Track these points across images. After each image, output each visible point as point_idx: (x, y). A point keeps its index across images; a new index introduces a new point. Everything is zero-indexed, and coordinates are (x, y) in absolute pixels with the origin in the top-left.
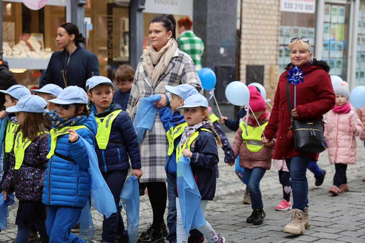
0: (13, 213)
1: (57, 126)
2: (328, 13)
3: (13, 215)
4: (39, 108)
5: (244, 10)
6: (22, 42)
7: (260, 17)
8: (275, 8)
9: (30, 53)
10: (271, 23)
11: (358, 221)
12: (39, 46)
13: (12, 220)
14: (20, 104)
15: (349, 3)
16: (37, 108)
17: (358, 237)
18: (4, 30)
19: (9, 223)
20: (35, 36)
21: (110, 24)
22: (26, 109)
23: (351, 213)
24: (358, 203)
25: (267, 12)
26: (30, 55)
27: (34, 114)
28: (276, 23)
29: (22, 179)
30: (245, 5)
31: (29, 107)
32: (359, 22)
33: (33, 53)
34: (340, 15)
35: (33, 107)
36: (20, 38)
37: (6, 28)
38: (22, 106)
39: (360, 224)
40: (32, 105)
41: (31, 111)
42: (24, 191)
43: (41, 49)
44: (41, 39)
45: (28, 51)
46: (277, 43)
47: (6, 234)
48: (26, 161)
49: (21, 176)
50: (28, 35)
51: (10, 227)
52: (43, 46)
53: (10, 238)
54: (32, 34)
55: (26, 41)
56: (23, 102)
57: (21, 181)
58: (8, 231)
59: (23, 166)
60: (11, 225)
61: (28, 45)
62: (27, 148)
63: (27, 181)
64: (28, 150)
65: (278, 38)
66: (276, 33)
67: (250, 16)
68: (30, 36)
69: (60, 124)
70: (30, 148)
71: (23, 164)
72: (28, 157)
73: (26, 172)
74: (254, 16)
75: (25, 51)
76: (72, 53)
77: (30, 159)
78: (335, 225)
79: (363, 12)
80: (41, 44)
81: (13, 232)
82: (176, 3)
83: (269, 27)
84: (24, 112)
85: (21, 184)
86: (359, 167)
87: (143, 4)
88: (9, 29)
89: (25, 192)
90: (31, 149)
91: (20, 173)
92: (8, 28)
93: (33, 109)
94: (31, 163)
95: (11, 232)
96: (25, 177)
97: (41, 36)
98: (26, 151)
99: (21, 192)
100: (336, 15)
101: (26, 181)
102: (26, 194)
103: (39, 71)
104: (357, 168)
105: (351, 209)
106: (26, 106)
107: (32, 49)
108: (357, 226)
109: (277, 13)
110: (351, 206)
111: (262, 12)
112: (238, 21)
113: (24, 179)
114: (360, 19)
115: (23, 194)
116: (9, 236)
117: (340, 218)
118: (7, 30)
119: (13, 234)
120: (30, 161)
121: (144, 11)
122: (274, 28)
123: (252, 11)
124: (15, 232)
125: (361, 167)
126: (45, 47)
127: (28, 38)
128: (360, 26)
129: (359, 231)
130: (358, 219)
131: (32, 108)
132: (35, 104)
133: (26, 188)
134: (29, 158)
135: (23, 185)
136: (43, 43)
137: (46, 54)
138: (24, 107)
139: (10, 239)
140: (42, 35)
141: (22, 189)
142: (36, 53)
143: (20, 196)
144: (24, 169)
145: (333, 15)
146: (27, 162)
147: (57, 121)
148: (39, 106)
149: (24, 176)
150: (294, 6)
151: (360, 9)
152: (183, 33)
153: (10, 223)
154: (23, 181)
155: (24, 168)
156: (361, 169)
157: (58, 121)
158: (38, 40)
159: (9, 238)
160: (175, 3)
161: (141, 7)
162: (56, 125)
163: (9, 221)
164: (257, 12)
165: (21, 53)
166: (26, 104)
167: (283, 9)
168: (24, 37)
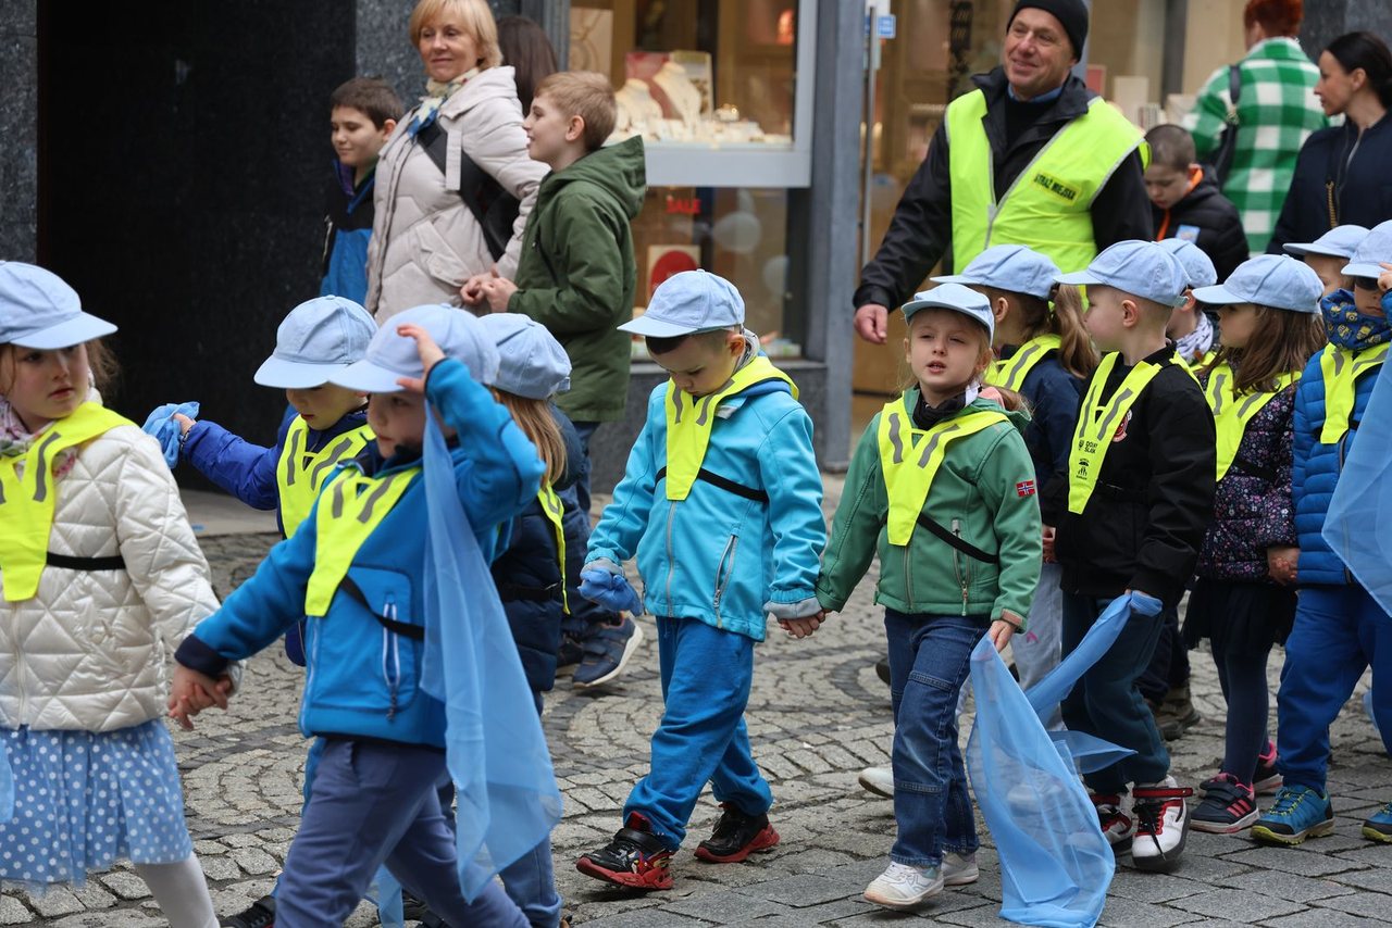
0: (594, 715)
1: (1358, 341)
3: (595, 722)
4: (1307, 296)
6: (636, 85)
9: (661, 125)
12: (695, 99)
13: (593, 740)
14: (1247, 281)
16: (1300, 296)
18: (574, 37)
19: (582, 753)
20: (681, 62)
21: (963, 16)
22: (1267, 296)
26: (661, 134)
27: (1289, 314)
29: (1232, 512)
31: (1276, 293)
33: (675, 124)
35: (1290, 292)
36: (630, 69)
37: (581, 31)
38: (1254, 288)
40: (1286, 287)
41: (1280, 306)
42: (1239, 551)
43: (703, 110)
44: (705, 73)
45: (655, 116)
47: (571, 791)
48: (1246, 457)
49: (1228, 504)
50: (659, 56)
51: (584, 768)
52: (709, 98)
53: (586, 806)
54: (672, 55)
55: (648, 80)
56: (1258, 274)
57: (1229, 518)
58: (578, 781)
59: (1234, 473)
60: (588, 761)
61: (657, 94)
62: (1255, 417)
63: (1250, 518)
64: (1256, 424)
68: (666, 60)
69: (1369, 336)
70: (1262, 418)
71: (1233, 465)
72: (1254, 446)
73: (1246, 491)
75: (647, 118)
76: (1367, 130)
77: (1260, 451)
80: (703, 92)
81: (595, 787)
84: (1258, 306)
85: (1229, 528)
88: (591, 36)
89: (1242, 554)
90: (1266, 420)
91: (1227, 495)
92: (588, 30)
93: (1288, 300)
94: (1260, 465)
95: (589, 786)
96: (1242, 507)
97: (704, 62)
98: (1249, 426)
99: (1228, 551)
101: (1244, 518)
102: (1242, 560)
103: (693, 193)
106: (1267, 288)
107: (669, 111)
113: (1239, 512)
115: (1231, 558)
116: (581, 799)
118: (584, 37)
119: (597, 792)
120: (1258, 458)
124: (600, 787)
126: (716, 106)
127: (658, 70)
131: (1287, 295)
132: (1297, 283)
133: (1247, 542)
134: (1256, 449)
135: (1235, 532)
136: (709, 87)
137: (720, 131)
138: (1261, 291)
139: (585, 810)
140: (708, 57)
141: (1232, 543)
142: (685, 126)
143: (1220, 564)
144: (1239, 482)
146: (1249, 460)
147: (1361, 326)
148: (1307, 291)
149: (1240, 503)
152: (1259, 47)
153: (585, 750)
154: (1235, 518)
155: (1236, 479)
157: (1367, 325)
158: (695, 77)
159: (582, 806)
162: (1359, 338)
163: (582, 743)
165: (630, 124)
166: (1267, 282)
168: (646, 65)
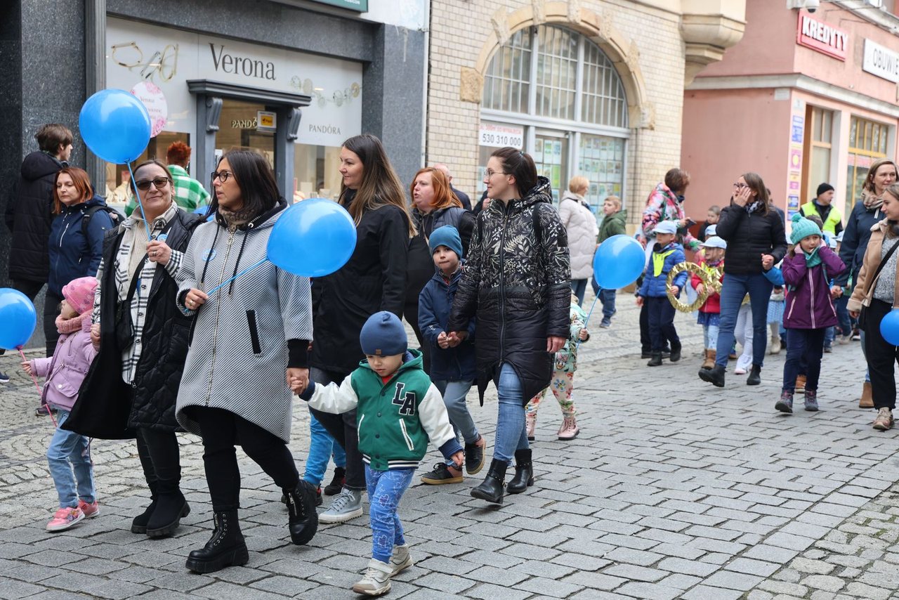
2: (540, 151)
5: (430, 143)
7: (452, 152)
8: (472, 141)
10: (467, 161)
11: (611, 424)
15: (567, 137)
17: (617, 442)
23: (601, 415)
24: (605, 403)
25: (461, 146)
28: (473, 161)
30: (431, 136)
32: (580, 163)
34: (555, 153)
39: (614, 427)
46: (475, 189)
65: (475, 183)
66: (473, 176)
67: (439, 152)
74: (445, 152)
78: (584, 430)
79: (584, 150)
82: (339, 131)
83: (463, 168)
86: (592, 360)
87: (295, 132)
100: (550, 152)
104: (591, 362)
105: (598, 410)
108: (611, 430)
109: (474, 148)
110: (598, 407)
111: (455, 146)
112: (423, 158)
114: (582, 160)
117: (588, 421)
121: (295, 141)
122: (471, 168)
123: (442, 144)
125: (595, 361)
128: (581, 169)
129: (616, 435)
130: (611, 422)
145: (546, 152)
150: (496, 139)
151: (581, 146)
156: (595, 363)
160: (336, 131)
161: (292, 135)
164: (449, 146)
167: (481, 143)
